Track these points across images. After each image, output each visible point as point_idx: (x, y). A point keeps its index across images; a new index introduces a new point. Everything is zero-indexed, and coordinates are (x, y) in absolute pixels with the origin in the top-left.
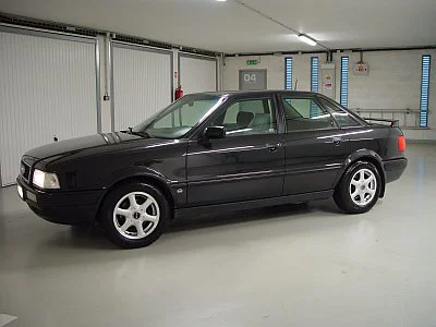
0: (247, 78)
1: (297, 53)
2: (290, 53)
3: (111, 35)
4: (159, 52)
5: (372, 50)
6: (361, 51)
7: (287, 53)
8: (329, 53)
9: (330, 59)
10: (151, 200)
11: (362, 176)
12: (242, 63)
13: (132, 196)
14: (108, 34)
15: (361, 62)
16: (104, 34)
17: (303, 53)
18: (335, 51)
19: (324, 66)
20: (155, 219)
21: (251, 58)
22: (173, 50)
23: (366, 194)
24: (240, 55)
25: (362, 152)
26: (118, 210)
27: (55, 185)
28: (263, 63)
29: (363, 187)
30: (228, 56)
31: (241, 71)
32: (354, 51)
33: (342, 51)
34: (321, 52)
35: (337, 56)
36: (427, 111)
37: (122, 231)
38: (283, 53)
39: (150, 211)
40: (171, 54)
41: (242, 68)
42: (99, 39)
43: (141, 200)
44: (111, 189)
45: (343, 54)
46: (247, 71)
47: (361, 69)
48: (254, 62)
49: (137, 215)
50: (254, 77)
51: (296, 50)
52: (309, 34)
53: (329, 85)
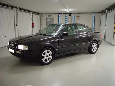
0: (48, 20)
1: (62, 13)
4: (28, 13)
5: (81, 13)
6: (78, 13)
8: (70, 14)
9: (70, 15)
10: (50, 52)
12: (47, 16)
13: (46, 51)
14: (17, 8)
15: (78, 16)
17: (63, 13)
18: (72, 13)
19: (69, 17)
20: (51, 57)
22: (31, 12)
23: (95, 49)
24: (46, 14)
26: (43, 55)
28: (53, 16)
29: (94, 47)
30: (43, 14)
32: (76, 13)
33: (73, 13)
34: (68, 13)
38: (58, 14)
40: (31, 13)
41: (47, 17)
42: (15, 9)
43: (48, 52)
44: (41, 49)
45: (73, 14)
46: (48, 18)
47: (78, 18)
48: (50, 16)
49: (47, 56)
50: (50, 20)
51: (61, 13)
52: (69, 9)
53: (70, 22)
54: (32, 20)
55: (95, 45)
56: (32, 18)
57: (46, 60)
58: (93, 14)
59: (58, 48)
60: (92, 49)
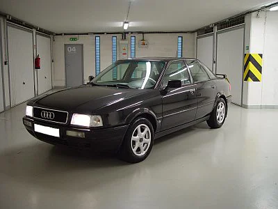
0: (70, 50)
1: (103, 33)
2: (99, 34)
3: (9, 17)
5: (150, 33)
6: (143, 33)
7: (97, 34)
8: (124, 34)
9: (124, 38)
10: (147, 129)
11: (220, 106)
12: (67, 40)
13: (139, 127)
15: (143, 40)
17: (108, 32)
18: (128, 33)
19: (121, 42)
20: (149, 141)
21: (73, 36)
22: (33, 30)
23: (221, 116)
24: (65, 34)
26: (133, 138)
27: (100, 124)
28: (81, 40)
29: (221, 113)
30: (57, 35)
31: (65, 45)
32: (139, 33)
33: (132, 33)
35: (128, 36)
38: (95, 33)
40: (32, 32)
41: (66, 43)
43: (142, 129)
45: (132, 35)
46: (70, 45)
47: (144, 45)
48: (74, 39)
49: (141, 140)
50: (74, 49)
53: (125, 54)
54: (35, 51)
56: (34, 43)
57: (139, 150)
58: (178, 35)
59: (162, 119)
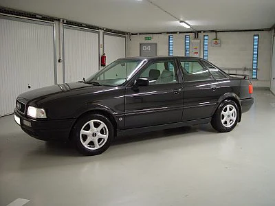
0: (145, 48)
1: (176, 33)
2: (172, 33)
3: (63, 21)
4: (92, 31)
6: (216, 32)
7: (170, 33)
8: (196, 33)
9: (196, 37)
10: (103, 125)
11: (228, 109)
12: (141, 39)
13: (91, 122)
14: (61, 20)
15: (216, 39)
16: (59, 20)
17: (180, 33)
18: (200, 32)
19: (193, 41)
20: (106, 137)
21: (148, 36)
22: (100, 30)
23: (230, 120)
24: (140, 34)
25: (228, 94)
26: (83, 132)
27: (43, 116)
28: (155, 39)
29: (229, 116)
30: (133, 34)
31: (141, 44)
32: (212, 31)
33: (204, 32)
34: (191, 32)
35: (201, 35)
36: (257, 69)
37: (85, 144)
38: (168, 33)
39: (102, 132)
40: (99, 33)
41: (141, 42)
42: (56, 23)
43: (97, 125)
44: (78, 118)
45: (205, 34)
46: (145, 44)
47: (216, 43)
48: (148, 39)
49: (94, 135)
50: (149, 48)
51: (175, 31)
52: (186, 21)
53: (196, 53)
54: (101, 49)
55: (230, 110)
56: (101, 43)
57: (92, 143)
58: (254, 32)
59: (124, 117)
60: (223, 121)
